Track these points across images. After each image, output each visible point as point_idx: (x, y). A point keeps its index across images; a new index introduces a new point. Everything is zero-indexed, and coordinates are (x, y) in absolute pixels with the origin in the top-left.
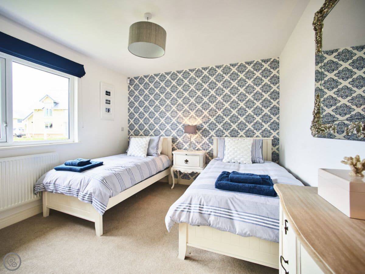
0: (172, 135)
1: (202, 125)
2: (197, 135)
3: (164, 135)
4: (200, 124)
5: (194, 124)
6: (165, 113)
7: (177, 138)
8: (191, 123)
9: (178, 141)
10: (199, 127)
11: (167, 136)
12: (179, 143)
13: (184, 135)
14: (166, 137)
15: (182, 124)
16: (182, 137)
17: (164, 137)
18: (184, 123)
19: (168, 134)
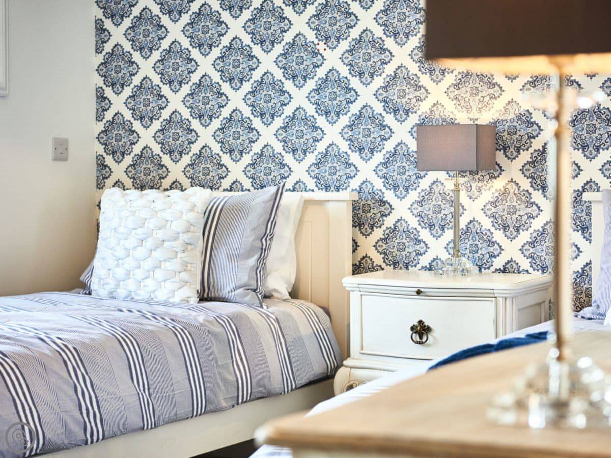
0: (355, 183)
1: (530, 123)
2: (499, 184)
3: (311, 183)
4: (519, 117)
5: (485, 118)
6: (315, 53)
7: (383, 203)
8: (468, 109)
9: (389, 222)
10: (513, 132)
11: (327, 188)
12: (394, 229)
13: (425, 183)
14: (321, 195)
15: (413, 119)
16: (413, 196)
17: (307, 195)
18: (424, 108)
19: (331, 179)
